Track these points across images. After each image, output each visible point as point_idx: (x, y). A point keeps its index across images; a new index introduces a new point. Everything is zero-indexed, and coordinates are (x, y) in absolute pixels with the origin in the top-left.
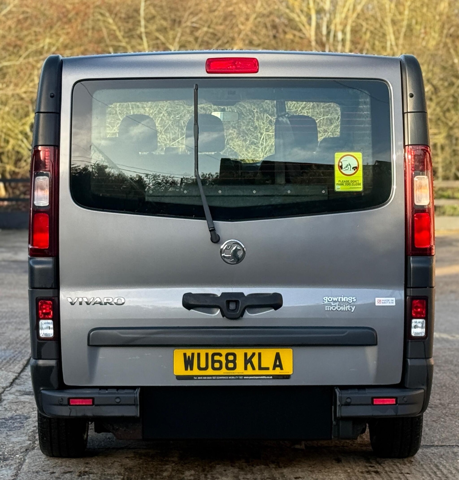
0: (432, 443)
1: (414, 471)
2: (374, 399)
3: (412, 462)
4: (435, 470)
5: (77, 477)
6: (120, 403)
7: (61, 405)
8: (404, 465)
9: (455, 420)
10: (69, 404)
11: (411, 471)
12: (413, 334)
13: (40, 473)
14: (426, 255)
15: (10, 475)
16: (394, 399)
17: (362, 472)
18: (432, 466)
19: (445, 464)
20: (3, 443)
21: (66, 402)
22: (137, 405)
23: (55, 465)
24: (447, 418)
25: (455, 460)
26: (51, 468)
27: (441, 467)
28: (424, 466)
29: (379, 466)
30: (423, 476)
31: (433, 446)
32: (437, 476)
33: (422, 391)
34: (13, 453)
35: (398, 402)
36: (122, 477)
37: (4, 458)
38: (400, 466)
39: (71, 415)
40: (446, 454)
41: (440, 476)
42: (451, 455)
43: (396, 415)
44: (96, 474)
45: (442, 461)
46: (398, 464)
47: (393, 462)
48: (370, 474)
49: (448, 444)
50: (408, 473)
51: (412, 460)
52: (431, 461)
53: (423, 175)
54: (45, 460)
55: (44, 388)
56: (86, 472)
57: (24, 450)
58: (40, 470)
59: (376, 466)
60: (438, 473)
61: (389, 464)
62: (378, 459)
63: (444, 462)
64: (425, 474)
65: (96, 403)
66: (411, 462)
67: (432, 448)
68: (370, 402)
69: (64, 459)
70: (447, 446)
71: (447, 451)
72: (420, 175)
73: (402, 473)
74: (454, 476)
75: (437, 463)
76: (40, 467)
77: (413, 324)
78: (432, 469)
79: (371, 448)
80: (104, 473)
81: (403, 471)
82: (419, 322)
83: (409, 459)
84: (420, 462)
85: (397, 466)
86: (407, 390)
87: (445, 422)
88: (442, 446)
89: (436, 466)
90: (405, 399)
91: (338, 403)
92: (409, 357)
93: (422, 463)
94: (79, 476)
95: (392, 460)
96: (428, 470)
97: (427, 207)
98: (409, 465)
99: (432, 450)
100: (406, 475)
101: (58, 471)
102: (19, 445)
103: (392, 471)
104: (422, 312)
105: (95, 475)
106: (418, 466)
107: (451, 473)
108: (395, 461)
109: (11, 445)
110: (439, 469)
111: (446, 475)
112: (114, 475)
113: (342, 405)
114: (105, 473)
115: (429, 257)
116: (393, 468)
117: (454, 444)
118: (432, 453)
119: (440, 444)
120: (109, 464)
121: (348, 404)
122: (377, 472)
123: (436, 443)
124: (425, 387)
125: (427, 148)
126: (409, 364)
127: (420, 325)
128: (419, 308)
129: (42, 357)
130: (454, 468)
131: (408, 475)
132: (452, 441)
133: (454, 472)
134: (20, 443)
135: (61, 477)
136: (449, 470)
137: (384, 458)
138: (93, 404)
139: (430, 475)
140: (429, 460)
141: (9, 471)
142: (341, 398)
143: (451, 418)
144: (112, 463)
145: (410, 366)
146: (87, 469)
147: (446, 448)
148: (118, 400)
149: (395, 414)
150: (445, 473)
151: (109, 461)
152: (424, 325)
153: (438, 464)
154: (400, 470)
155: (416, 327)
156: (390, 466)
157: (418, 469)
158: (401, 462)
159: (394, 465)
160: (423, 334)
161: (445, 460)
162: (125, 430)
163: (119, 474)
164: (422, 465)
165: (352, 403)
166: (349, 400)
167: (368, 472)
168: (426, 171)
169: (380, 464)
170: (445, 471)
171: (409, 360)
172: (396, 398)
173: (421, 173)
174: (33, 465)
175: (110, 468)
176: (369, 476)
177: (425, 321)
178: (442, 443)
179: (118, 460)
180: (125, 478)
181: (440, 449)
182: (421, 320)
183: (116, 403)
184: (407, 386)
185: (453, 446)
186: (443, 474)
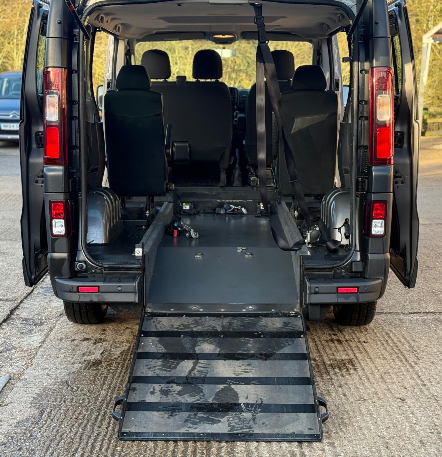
0: (382, 310)
1: (369, 340)
2: (339, 289)
3: (368, 329)
4: (387, 339)
5: (92, 345)
6: (121, 291)
7: (71, 292)
8: (361, 333)
9: (398, 287)
10: (78, 291)
11: (367, 340)
12: (373, 233)
13: (63, 341)
14: (386, 164)
15: (39, 341)
16: (357, 288)
17: (327, 341)
18: (384, 334)
19: (394, 332)
20: (44, 308)
21: (75, 289)
22: (136, 293)
23: (77, 332)
24: (391, 286)
25: (402, 328)
26: (73, 335)
27: (391, 335)
28: (377, 334)
29: (341, 334)
30: (378, 345)
31: (383, 313)
32: (389, 345)
33: (380, 281)
34: (49, 318)
35: (360, 291)
36: (129, 345)
37: (41, 322)
38: (357, 334)
39: (80, 300)
40: (395, 322)
41: (391, 345)
42: (399, 323)
43: (358, 302)
44: (108, 341)
45: (392, 328)
46: (356, 332)
47: (352, 330)
48: (333, 342)
49: (395, 312)
50: (365, 342)
51: (368, 328)
52: (382, 329)
53: (385, 94)
54: (71, 327)
55: (58, 277)
56: (101, 339)
57: (59, 315)
58: (64, 337)
59: (338, 335)
60: (389, 342)
61: (349, 332)
62: (339, 327)
63: (393, 330)
64: (379, 343)
65: (101, 290)
66: (366, 330)
67: (382, 315)
68: (335, 291)
69: (87, 326)
70: (394, 313)
71: (395, 318)
72: (382, 94)
73: (359, 342)
74: (403, 345)
75: (388, 330)
76: (65, 334)
77: (373, 224)
78: (384, 337)
79: (333, 315)
80: (115, 340)
81: (361, 340)
82: (379, 223)
83: (365, 326)
84: (373, 330)
85: (355, 334)
86: (367, 280)
87: (390, 289)
88: (390, 313)
89: (387, 334)
90: (366, 289)
91: (308, 292)
92: (369, 252)
93: (375, 331)
94: (95, 343)
95: (351, 328)
96: (381, 339)
97: (388, 122)
98: (365, 333)
99: (382, 317)
100: (363, 344)
101: (79, 337)
102: (56, 310)
103: (352, 340)
104: (382, 213)
105: (107, 343)
106: (372, 334)
107: (401, 342)
108: (353, 329)
109: (50, 310)
110: (390, 337)
111: (396, 344)
112: (123, 342)
113: (311, 294)
114: (117, 340)
115: (389, 166)
116: (352, 336)
117: (400, 311)
118: (383, 320)
119: (388, 311)
120: (122, 330)
121: (316, 293)
122: (339, 341)
123: (385, 311)
124: (383, 278)
125: (390, 70)
126: (369, 258)
127: (379, 225)
128: (378, 210)
129: (56, 251)
130: (402, 336)
131: (365, 344)
132: (397, 308)
133: (402, 341)
134: (57, 308)
135: (79, 344)
136: (398, 338)
137: (344, 325)
138: (99, 292)
139: (383, 344)
140: (381, 328)
141: (40, 337)
142: (310, 288)
143: (395, 285)
144: (124, 330)
145: (370, 260)
146: (103, 336)
147: (393, 315)
148: (119, 289)
149: (356, 301)
150: (396, 342)
151: (122, 327)
152: (383, 225)
153: (389, 332)
154: (358, 339)
155: (375, 226)
156: (350, 334)
157: (373, 338)
158: (358, 329)
159: (353, 333)
160: (382, 233)
161: (394, 328)
162: (128, 312)
163: (128, 341)
164: (375, 333)
165: (320, 292)
166: (317, 290)
167: (332, 341)
168: (388, 90)
169: (341, 332)
170: (395, 340)
171: (369, 254)
172: (358, 288)
173: (384, 92)
174: (60, 331)
175: (121, 335)
176: (333, 345)
177: (383, 221)
178: (389, 310)
179: (129, 326)
180: (132, 346)
181: (389, 316)
182: (380, 221)
183: (118, 291)
184: (367, 277)
185: (399, 313)
186: (394, 343)
